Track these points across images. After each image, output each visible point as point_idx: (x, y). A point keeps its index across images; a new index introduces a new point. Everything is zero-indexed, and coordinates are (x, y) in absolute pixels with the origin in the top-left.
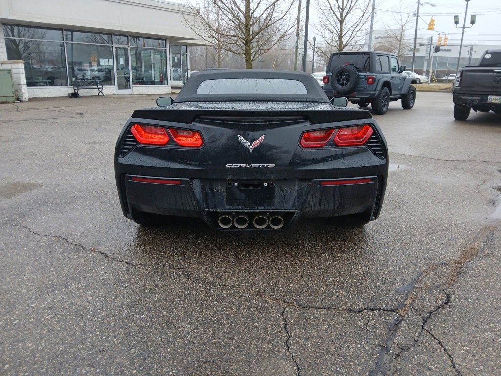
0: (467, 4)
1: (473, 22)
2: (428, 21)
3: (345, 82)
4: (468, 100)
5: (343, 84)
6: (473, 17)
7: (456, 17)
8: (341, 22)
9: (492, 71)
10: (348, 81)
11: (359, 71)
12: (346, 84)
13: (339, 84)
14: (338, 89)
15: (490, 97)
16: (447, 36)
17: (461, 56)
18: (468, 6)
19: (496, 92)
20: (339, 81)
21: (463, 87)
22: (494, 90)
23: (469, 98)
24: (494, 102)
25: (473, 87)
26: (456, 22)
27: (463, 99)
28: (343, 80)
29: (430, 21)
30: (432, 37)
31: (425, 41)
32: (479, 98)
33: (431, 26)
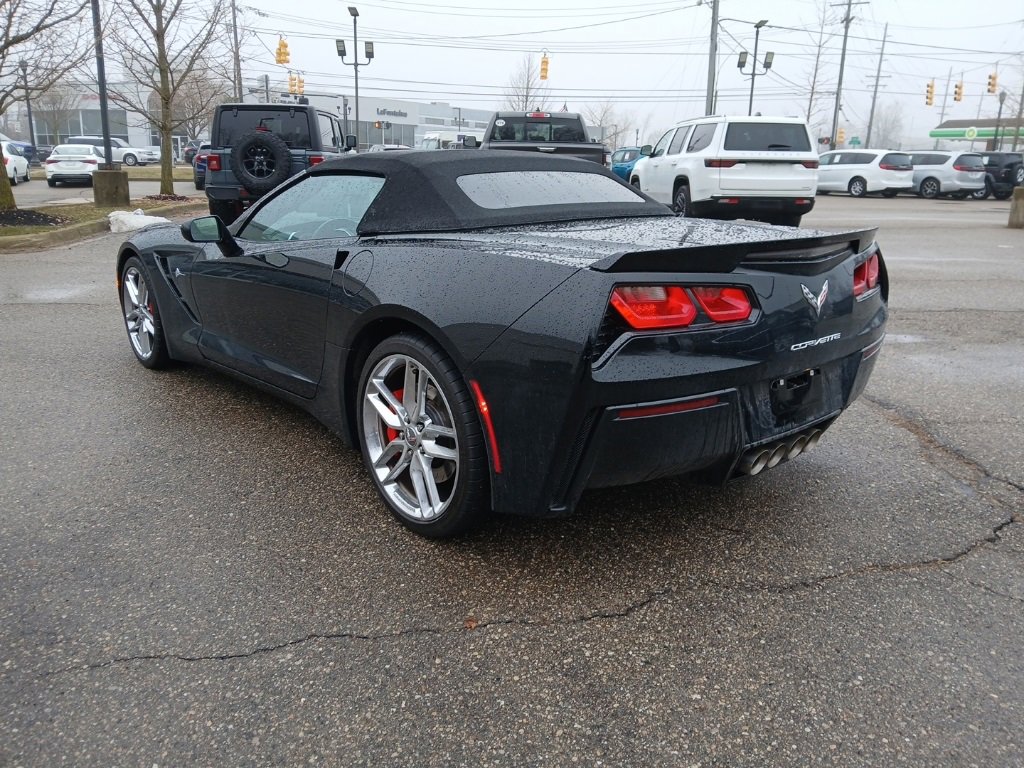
0: (355, 20)
1: (370, 55)
2: (275, 46)
3: (265, 168)
5: (260, 173)
6: (369, 45)
7: (340, 43)
8: (159, 35)
9: (536, 149)
10: (271, 165)
11: (290, 146)
12: (269, 172)
13: (253, 172)
14: (251, 182)
16: (302, 77)
17: (360, 119)
18: (357, 25)
20: (250, 165)
26: (342, 53)
28: (261, 163)
29: (278, 47)
30: (266, 76)
31: (255, 84)
33: (282, 55)
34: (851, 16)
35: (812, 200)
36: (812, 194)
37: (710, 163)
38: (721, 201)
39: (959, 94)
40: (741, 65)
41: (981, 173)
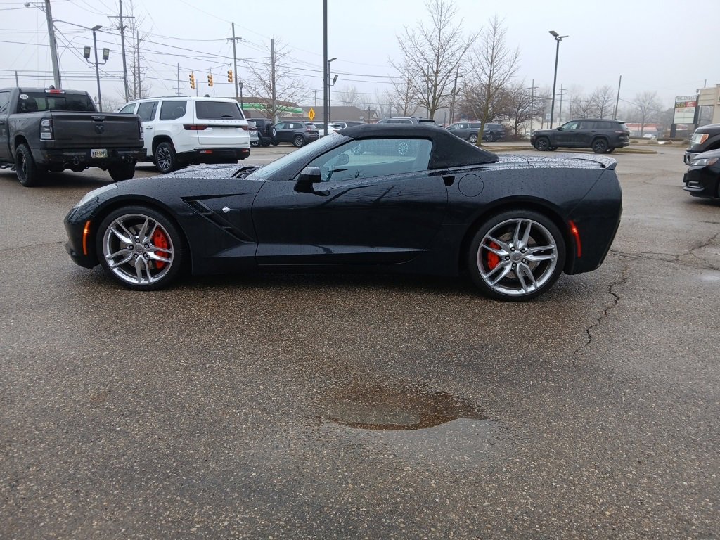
1: (106, 58)
4: (73, 157)
6: (105, 51)
7: (86, 49)
9: (90, 118)
15: (92, 151)
19: (99, 144)
21: (59, 139)
22: (98, 142)
23: (73, 154)
24: (98, 156)
25: (71, 139)
27: (66, 156)
32: (85, 153)
34: (124, 25)
35: (249, 149)
36: (248, 146)
37: (188, 127)
38: (201, 152)
39: (211, 82)
40: (87, 56)
41: (256, 131)
